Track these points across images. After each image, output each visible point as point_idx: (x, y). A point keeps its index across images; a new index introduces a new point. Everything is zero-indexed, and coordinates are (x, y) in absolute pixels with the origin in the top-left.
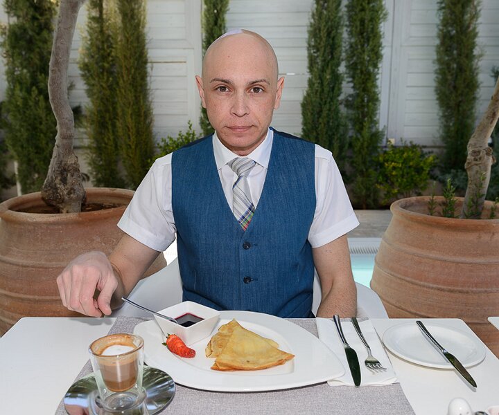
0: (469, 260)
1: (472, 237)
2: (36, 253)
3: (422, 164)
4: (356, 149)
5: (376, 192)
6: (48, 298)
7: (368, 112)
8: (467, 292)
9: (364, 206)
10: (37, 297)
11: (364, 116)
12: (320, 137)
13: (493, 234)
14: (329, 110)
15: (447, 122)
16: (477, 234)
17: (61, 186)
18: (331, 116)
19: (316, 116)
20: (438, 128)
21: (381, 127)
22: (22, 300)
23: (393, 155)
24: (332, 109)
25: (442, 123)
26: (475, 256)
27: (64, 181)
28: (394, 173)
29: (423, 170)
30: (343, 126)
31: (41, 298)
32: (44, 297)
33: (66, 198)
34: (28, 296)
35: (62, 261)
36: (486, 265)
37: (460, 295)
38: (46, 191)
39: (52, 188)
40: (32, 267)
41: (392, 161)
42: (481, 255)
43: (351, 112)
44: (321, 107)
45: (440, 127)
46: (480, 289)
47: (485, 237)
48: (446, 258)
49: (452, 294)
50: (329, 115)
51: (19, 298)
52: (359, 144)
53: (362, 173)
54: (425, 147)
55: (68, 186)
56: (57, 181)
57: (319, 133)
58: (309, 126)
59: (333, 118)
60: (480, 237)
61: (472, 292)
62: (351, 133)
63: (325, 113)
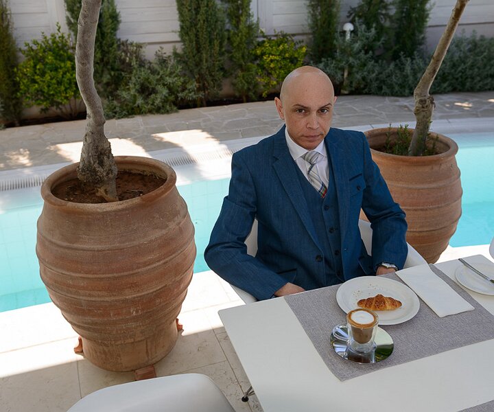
0: (426, 186)
1: (427, 169)
2: (109, 238)
3: (296, 56)
4: (235, 45)
5: (256, 85)
6: (125, 273)
7: (241, 5)
8: (426, 210)
9: (245, 99)
10: (115, 275)
11: (238, 9)
12: (200, 34)
13: (441, 165)
14: (207, 6)
15: (314, 11)
16: (431, 167)
17: (100, 169)
18: (209, 13)
19: (194, 12)
20: (306, 17)
21: (254, 20)
22: (101, 279)
23: (270, 48)
24: (210, 5)
25: (310, 12)
26: (430, 182)
27: (101, 163)
28: (272, 65)
29: (297, 61)
30: (221, 21)
31: (120, 274)
32: (122, 274)
33: (106, 179)
34: (107, 275)
35: (134, 240)
36: (438, 188)
37: (421, 212)
38: (84, 175)
39: (90, 171)
40: (108, 250)
41: (270, 54)
42: (434, 181)
43: (226, 5)
44: (199, 4)
45: (308, 17)
46: (434, 206)
47: (436, 168)
48: (411, 186)
49: (416, 213)
50: (207, 11)
51: (98, 278)
52: (238, 39)
53: (240, 66)
54: (294, 35)
55: (106, 168)
56: (96, 165)
57: (199, 30)
58: (188, 23)
59: (211, 14)
60: (432, 168)
61: (430, 209)
62: (228, 26)
63: (203, 10)
